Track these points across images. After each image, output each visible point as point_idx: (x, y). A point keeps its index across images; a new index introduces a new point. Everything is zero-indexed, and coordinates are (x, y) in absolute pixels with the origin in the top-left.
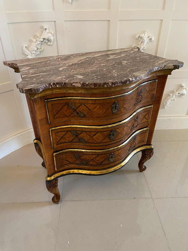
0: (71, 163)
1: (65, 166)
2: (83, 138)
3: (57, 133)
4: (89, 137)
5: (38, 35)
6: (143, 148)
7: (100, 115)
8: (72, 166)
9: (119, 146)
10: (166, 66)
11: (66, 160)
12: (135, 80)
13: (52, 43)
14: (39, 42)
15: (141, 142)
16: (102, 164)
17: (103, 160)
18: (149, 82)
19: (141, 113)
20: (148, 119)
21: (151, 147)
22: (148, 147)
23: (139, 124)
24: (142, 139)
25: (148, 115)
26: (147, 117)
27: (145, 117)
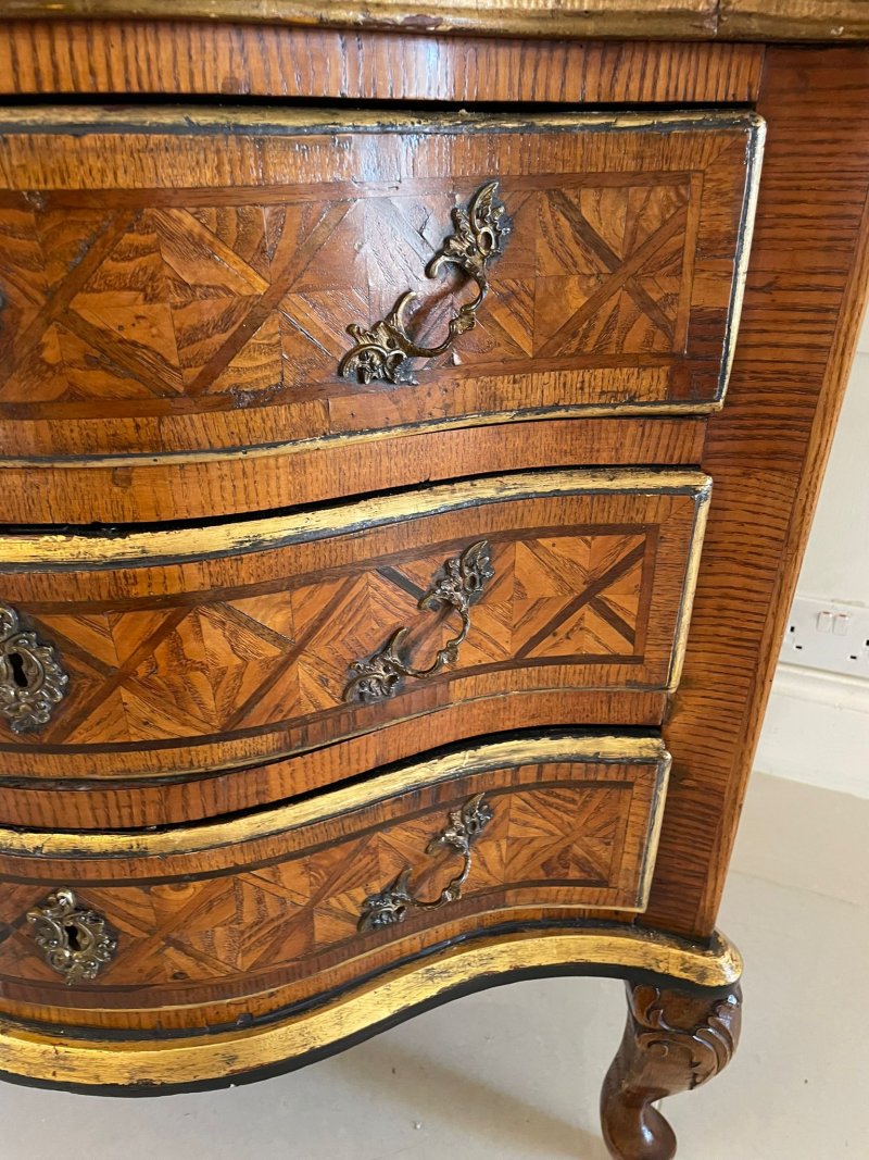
6: (610, 947)
15: (574, 874)
19: (529, 536)
20: (646, 631)
21: (703, 974)
22: (669, 958)
23: (518, 661)
24: (577, 850)
25: (635, 575)
26: (622, 597)
27: (592, 593)
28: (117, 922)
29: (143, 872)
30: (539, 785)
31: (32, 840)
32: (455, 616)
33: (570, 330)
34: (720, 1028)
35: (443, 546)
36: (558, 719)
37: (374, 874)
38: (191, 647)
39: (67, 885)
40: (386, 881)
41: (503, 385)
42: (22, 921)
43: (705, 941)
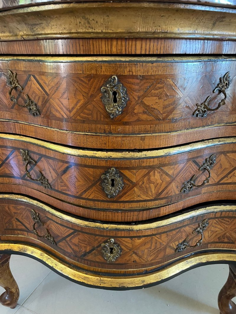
1: (16, 232)
11: (16, 219)
16: (86, 258)
17: (88, 249)
19: (225, 153)
23: (218, 184)
24: (228, 234)
28: (123, 247)
29: (132, 234)
30: (220, 217)
31: (106, 226)
35: (206, 156)
37: (180, 238)
38: (152, 178)
39: (113, 237)
40: (183, 240)
41: (224, 117)
42: (100, 245)
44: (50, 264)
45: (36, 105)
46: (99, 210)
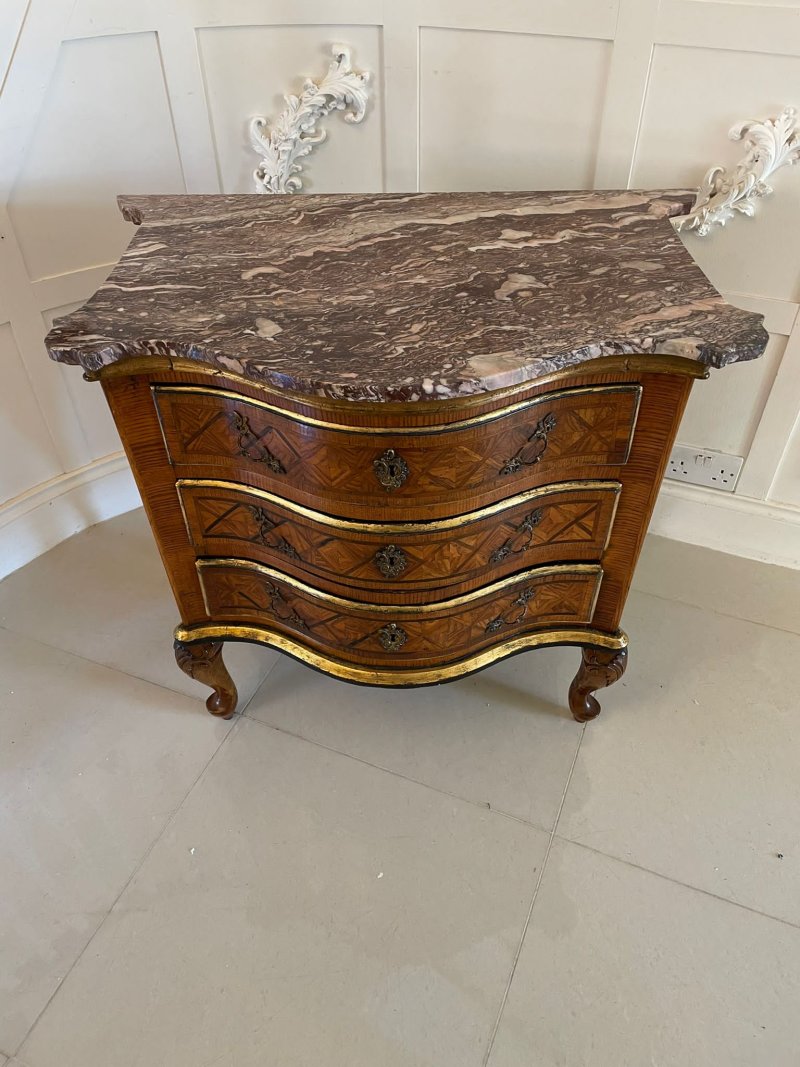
0: (259, 608)
1: (238, 610)
2: (288, 539)
3: (200, 498)
4: (306, 546)
5: (309, 82)
6: (576, 636)
7: (332, 481)
8: (265, 618)
9: (426, 608)
10: (665, 345)
11: (240, 593)
12: (451, 392)
13: (360, 117)
14: (309, 110)
15: (564, 610)
16: (355, 647)
17: (359, 636)
18: (595, 390)
19: (554, 505)
20: (596, 532)
21: (612, 644)
22: (600, 639)
23: (549, 542)
24: (566, 602)
25: (593, 514)
26: (588, 522)
27: (577, 521)
28: (409, 633)
29: (421, 617)
30: (553, 582)
31: (383, 608)
32: (527, 532)
33: (575, 446)
34: (618, 664)
35: (526, 512)
36: (561, 558)
37: (492, 615)
38: (446, 553)
39: (393, 622)
40: (496, 617)
41: (550, 464)
42: (376, 632)
43: (616, 633)
44: (298, 656)
45: (279, 461)
46: (372, 590)
